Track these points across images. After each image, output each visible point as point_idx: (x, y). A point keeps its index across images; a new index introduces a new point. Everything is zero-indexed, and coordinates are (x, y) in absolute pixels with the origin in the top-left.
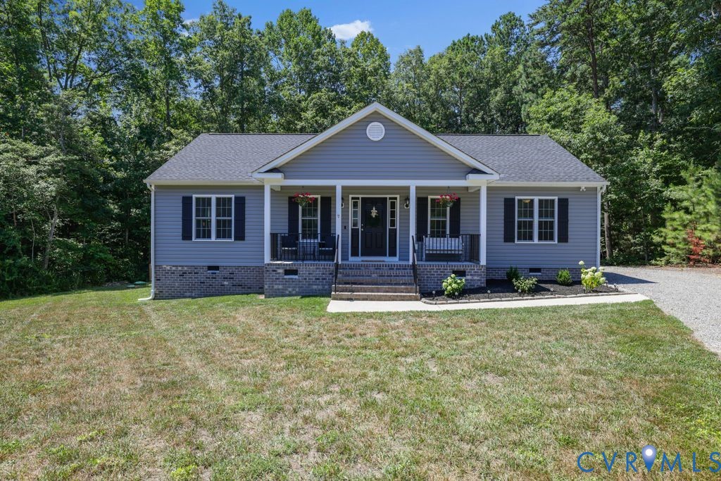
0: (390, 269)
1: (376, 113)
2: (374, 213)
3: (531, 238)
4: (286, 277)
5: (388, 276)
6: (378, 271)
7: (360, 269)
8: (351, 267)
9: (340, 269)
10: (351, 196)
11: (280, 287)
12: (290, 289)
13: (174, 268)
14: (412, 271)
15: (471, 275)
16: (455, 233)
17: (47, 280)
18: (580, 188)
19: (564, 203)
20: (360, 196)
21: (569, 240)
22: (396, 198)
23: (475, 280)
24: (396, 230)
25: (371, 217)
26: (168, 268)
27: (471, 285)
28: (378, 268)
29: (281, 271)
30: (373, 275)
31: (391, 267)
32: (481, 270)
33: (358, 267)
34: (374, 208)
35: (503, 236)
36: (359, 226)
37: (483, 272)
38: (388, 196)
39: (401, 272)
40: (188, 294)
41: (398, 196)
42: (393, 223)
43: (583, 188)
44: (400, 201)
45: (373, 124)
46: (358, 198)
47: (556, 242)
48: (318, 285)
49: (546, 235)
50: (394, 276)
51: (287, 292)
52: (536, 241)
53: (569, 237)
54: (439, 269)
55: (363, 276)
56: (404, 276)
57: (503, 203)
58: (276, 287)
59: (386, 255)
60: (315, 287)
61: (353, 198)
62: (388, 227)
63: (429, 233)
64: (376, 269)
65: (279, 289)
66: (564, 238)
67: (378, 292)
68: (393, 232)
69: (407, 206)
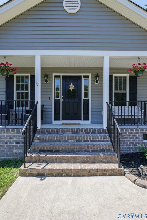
0: (86, 133)
2: (72, 87)
5: (85, 141)
6: (75, 135)
7: (57, 133)
8: (49, 132)
9: (39, 134)
10: (54, 75)
14: (107, 135)
16: (133, 102)
20: (61, 75)
22: (88, 76)
24: (88, 100)
25: (70, 90)
28: (75, 132)
30: (70, 141)
31: (87, 132)
33: (56, 132)
34: (72, 84)
36: (61, 97)
38: (82, 75)
39: (97, 137)
41: (90, 75)
42: (86, 95)
44: (91, 78)
46: (59, 77)
48: (19, 149)
50: (91, 141)
54: (132, 133)
55: (60, 141)
56: (101, 141)
59: (81, 119)
60: (15, 151)
61: (55, 77)
62: (83, 97)
64: (74, 133)
68: (86, 102)
69: (97, 82)
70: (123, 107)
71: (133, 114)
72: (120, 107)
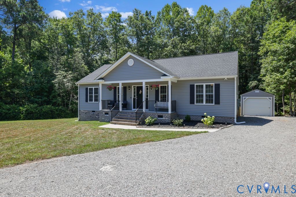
1: (131, 56)
2: (140, 92)
3: (202, 102)
4: (105, 115)
7: (126, 113)
8: (124, 113)
10: (133, 86)
11: (104, 119)
12: (106, 120)
13: (84, 111)
15: (165, 117)
17: (68, 114)
18: (225, 79)
19: (217, 86)
20: (136, 86)
21: (220, 103)
22: (148, 86)
23: (166, 119)
26: (82, 111)
27: (165, 122)
29: (104, 113)
32: (168, 115)
34: (141, 90)
35: (189, 101)
36: (136, 97)
37: (169, 116)
40: (87, 120)
41: (148, 85)
42: (147, 96)
43: (226, 79)
45: (130, 60)
46: (135, 87)
47: (214, 104)
49: (209, 100)
50: (135, 116)
51: (105, 121)
52: (204, 103)
53: (220, 102)
54: (153, 114)
55: (125, 116)
57: (189, 87)
58: (102, 118)
61: (134, 87)
63: (160, 100)
65: (103, 119)
66: (218, 102)
67: (126, 122)
69: (152, 89)
70: (165, 102)
71: (164, 106)
72: (164, 102)
